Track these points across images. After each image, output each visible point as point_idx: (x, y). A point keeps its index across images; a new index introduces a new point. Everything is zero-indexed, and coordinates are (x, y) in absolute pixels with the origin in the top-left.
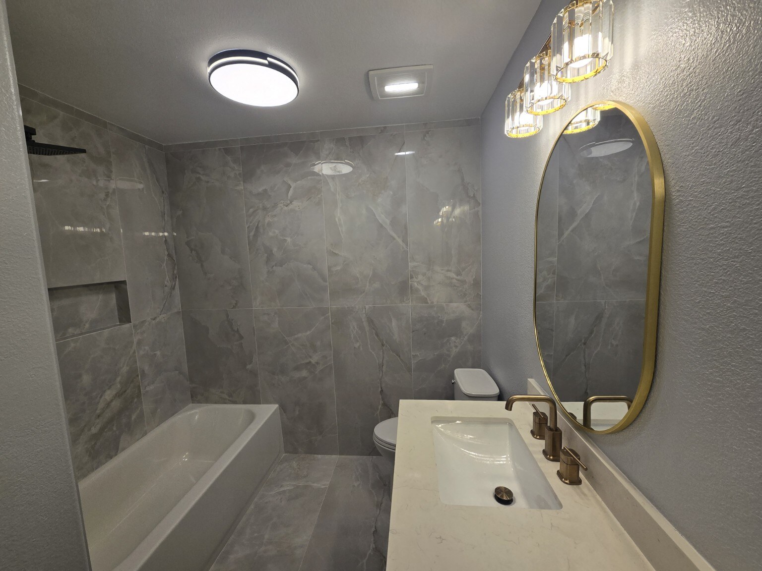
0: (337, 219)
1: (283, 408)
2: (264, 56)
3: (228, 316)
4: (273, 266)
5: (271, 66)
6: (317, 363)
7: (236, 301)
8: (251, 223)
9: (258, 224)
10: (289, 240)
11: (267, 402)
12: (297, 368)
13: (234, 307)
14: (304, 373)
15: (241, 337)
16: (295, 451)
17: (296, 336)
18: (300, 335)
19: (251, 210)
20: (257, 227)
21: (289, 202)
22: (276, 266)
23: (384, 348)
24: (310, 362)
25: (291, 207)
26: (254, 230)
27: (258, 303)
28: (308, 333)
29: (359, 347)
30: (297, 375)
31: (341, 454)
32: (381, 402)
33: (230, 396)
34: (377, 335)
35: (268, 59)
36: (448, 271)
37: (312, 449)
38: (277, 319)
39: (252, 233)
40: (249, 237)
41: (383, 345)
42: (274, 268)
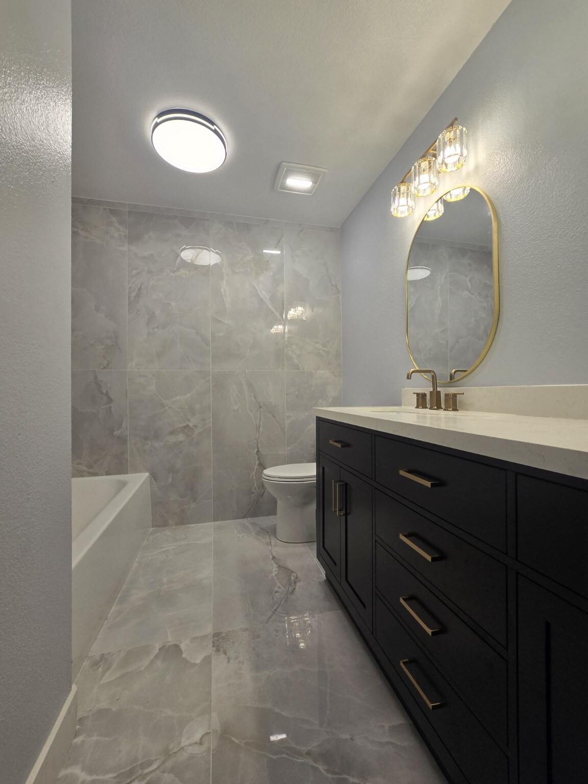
0: (222, 290)
1: (154, 476)
3: (96, 377)
4: (154, 328)
5: (215, 132)
6: (195, 426)
7: (108, 361)
8: (133, 284)
9: (141, 286)
10: (173, 304)
11: (136, 470)
12: (172, 433)
13: (104, 368)
14: (181, 437)
15: (110, 401)
16: (165, 524)
17: (174, 399)
18: (178, 398)
19: (134, 272)
20: (140, 289)
21: (175, 269)
22: (157, 328)
23: (261, 410)
24: (188, 426)
25: (178, 273)
26: (136, 291)
27: (134, 365)
28: (188, 395)
29: (238, 409)
30: (172, 439)
31: (215, 520)
32: (257, 462)
33: (90, 467)
34: (255, 397)
35: (215, 126)
36: (316, 343)
37: (184, 519)
38: (155, 381)
39: (133, 295)
40: (129, 297)
41: (260, 407)
42: (156, 330)
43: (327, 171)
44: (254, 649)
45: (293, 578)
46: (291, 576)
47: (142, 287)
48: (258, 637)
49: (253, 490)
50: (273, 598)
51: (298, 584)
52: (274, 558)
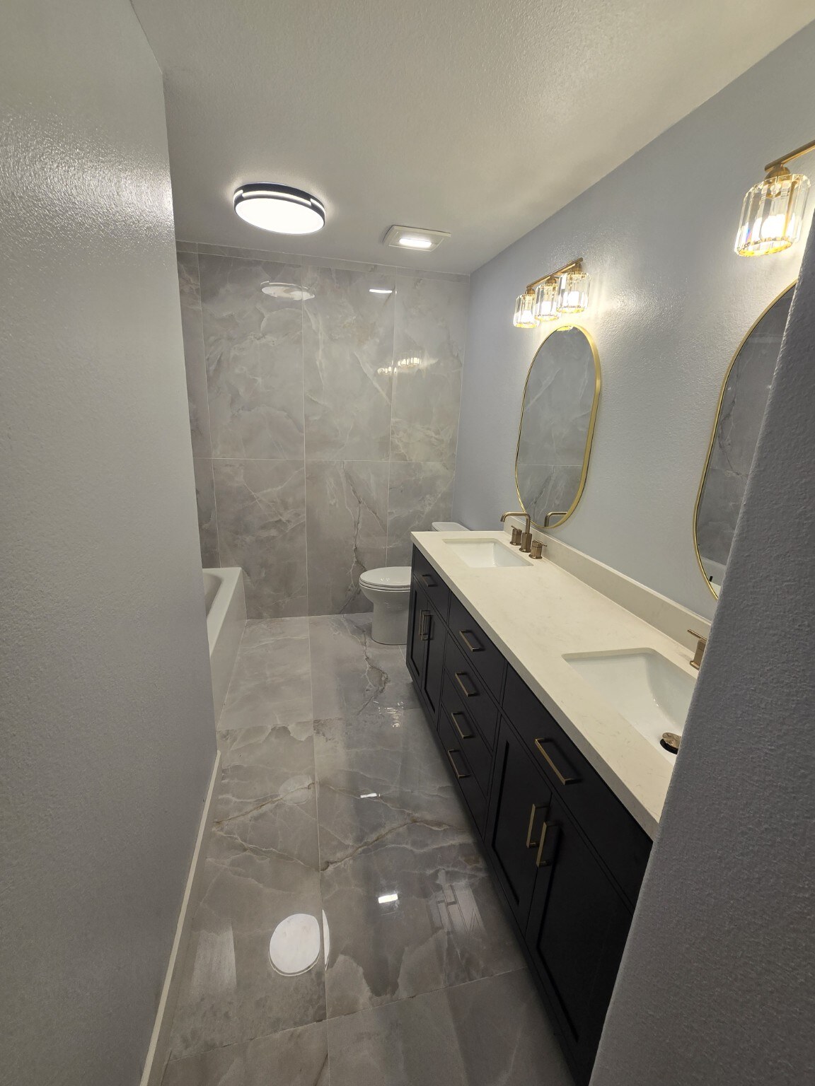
0: (318, 363)
1: (247, 571)
2: (307, 196)
4: (239, 410)
5: (314, 207)
6: (289, 521)
8: (211, 354)
9: (220, 357)
10: (260, 380)
11: (227, 564)
12: (264, 527)
14: (273, 532)
16: (260, 616)
17: (265, 491)
18: (269, 490)
19: (212, 339)
20: (219, 361)
21: (261, 335)
23: (361, 505)
24: (280, 520)
25: (263, 341)
26: (216, 363)
27: (219, 453)
28: (280, 488)
29: (335, 504)
30: (264, 534)
31: (310, 614)
32: (355, 560)
34: (355, 492)
35: (311, 200)
36: (428, 429)
37: (278, 612)
38: (242, 471)
39: (212, 368)
40: (208, 371)
41: (360, 502)
42: (241, 411)
43: (449, 235)
44: (346, 733)
45: (383, 679)
46: (382, 676)
47: (222, 358)
48: (351, 725)
49: (350, 587)
50: (364, 695)
51: (388, 684)
52: (367, 658)
